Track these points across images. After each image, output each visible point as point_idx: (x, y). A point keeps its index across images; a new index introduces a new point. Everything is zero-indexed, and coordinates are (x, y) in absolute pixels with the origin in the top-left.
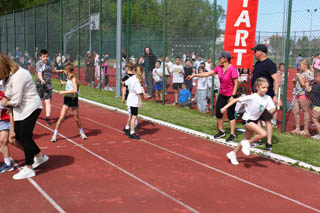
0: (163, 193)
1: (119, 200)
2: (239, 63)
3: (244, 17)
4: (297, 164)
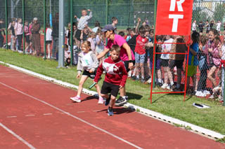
2: (175, 29)
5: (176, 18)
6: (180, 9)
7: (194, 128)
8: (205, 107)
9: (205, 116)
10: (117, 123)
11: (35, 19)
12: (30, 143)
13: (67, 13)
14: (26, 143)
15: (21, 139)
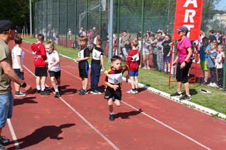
0: (97, 131)
4: (217, 115)
5: (189, 27)
6: (192, 21)
7: (197, 106)
8: (208, 92)
9: (206, 98)
10: (142, 102)
11: (94, 28)
12: (80, 113)
13: (115, 24)
14: (77, 113)
15: (74, 110)
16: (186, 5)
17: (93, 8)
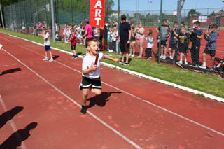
1: (27, 87)
2: (98, 24)
3: (99, 4)
4: (115, 68)
5: (98, 20)
6: (100, 16)
7: (105, 64)
8: (110, 55)
16: (96, 7)
17: (42, 10)
